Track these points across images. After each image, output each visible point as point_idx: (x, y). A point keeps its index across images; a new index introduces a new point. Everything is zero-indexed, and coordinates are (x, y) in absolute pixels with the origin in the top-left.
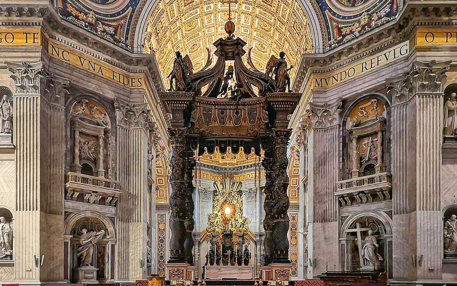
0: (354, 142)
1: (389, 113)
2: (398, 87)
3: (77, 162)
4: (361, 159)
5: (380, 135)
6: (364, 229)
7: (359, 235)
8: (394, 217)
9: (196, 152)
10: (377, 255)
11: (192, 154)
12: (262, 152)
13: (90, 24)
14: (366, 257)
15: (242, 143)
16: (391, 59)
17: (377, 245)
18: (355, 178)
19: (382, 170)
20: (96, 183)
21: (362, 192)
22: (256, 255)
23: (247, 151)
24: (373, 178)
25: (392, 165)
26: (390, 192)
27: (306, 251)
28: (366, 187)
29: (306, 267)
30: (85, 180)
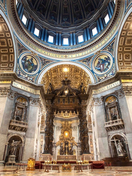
0: (109, 109)
1: (118, 100)
2: (119, 93)
3: (15, 117)
4: (112, 115)
5: (116, 107)
6: (117, 140)
7: (115, 142)
8: (127, 135)
9: (55, 113)
10: (123, 150)
11: (54, 113)
12: (78, 113)
13: (26, 78)
14: (120, 151)
15: (71, 110)
16: (115, 85)
17: (123, 146)
18: (111, 121)
19: (119, 118)
20: (20, 123)
21: (114, 126)
22: (78, 152)
23: (73, 112)
24: (117, 121)
25: (122, 116)
26: (124, 126)
27: (96, 149)
28: (115, 124)
29: (97, 156)
30: (17, 122)
